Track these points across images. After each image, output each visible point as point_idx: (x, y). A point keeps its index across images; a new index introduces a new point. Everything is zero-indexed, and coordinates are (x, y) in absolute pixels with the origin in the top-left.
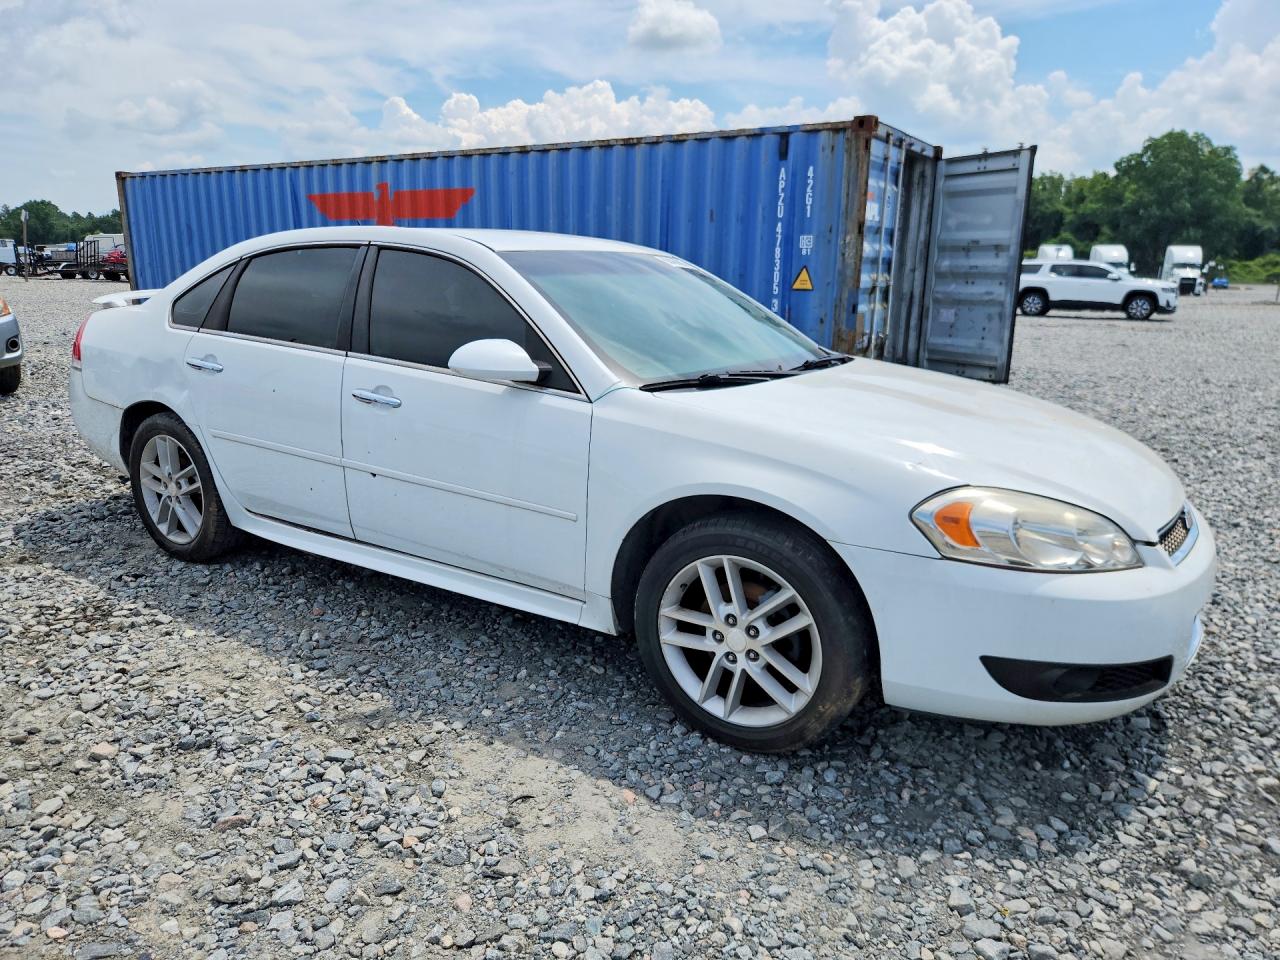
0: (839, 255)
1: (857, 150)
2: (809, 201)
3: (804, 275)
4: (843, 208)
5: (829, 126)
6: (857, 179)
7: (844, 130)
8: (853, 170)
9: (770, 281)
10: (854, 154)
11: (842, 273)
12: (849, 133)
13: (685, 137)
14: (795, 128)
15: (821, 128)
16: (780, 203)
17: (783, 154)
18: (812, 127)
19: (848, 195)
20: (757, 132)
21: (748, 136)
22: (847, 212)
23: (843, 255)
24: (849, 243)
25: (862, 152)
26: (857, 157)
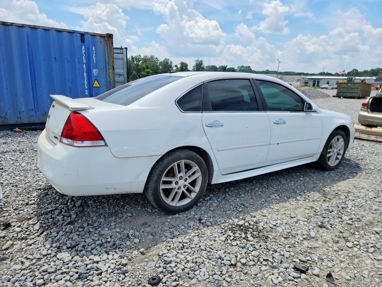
0: (108, 76)
1: (109, 44)
2: (94, 58)
3: (96, 82)
4: (107, 62)
5: (99, 35)
6: (110, 53)
7: (104, 37)
8: (109, 50)
9: (84, 84)
10: (108, 45)
11: (110, 82)
12: (106, 38)
13: (38, 28)
14: (87, 33)
15: (97, 35)
16: (84, 58)
17: (83, 41)
18: (93, 34)
19: (108, 57)
20: (72, 31)
21: (68, 32)
22: (109, 63)
23: (109, 76)
24: (111, 73)
25: (111, 45)
26: (110, 46)
